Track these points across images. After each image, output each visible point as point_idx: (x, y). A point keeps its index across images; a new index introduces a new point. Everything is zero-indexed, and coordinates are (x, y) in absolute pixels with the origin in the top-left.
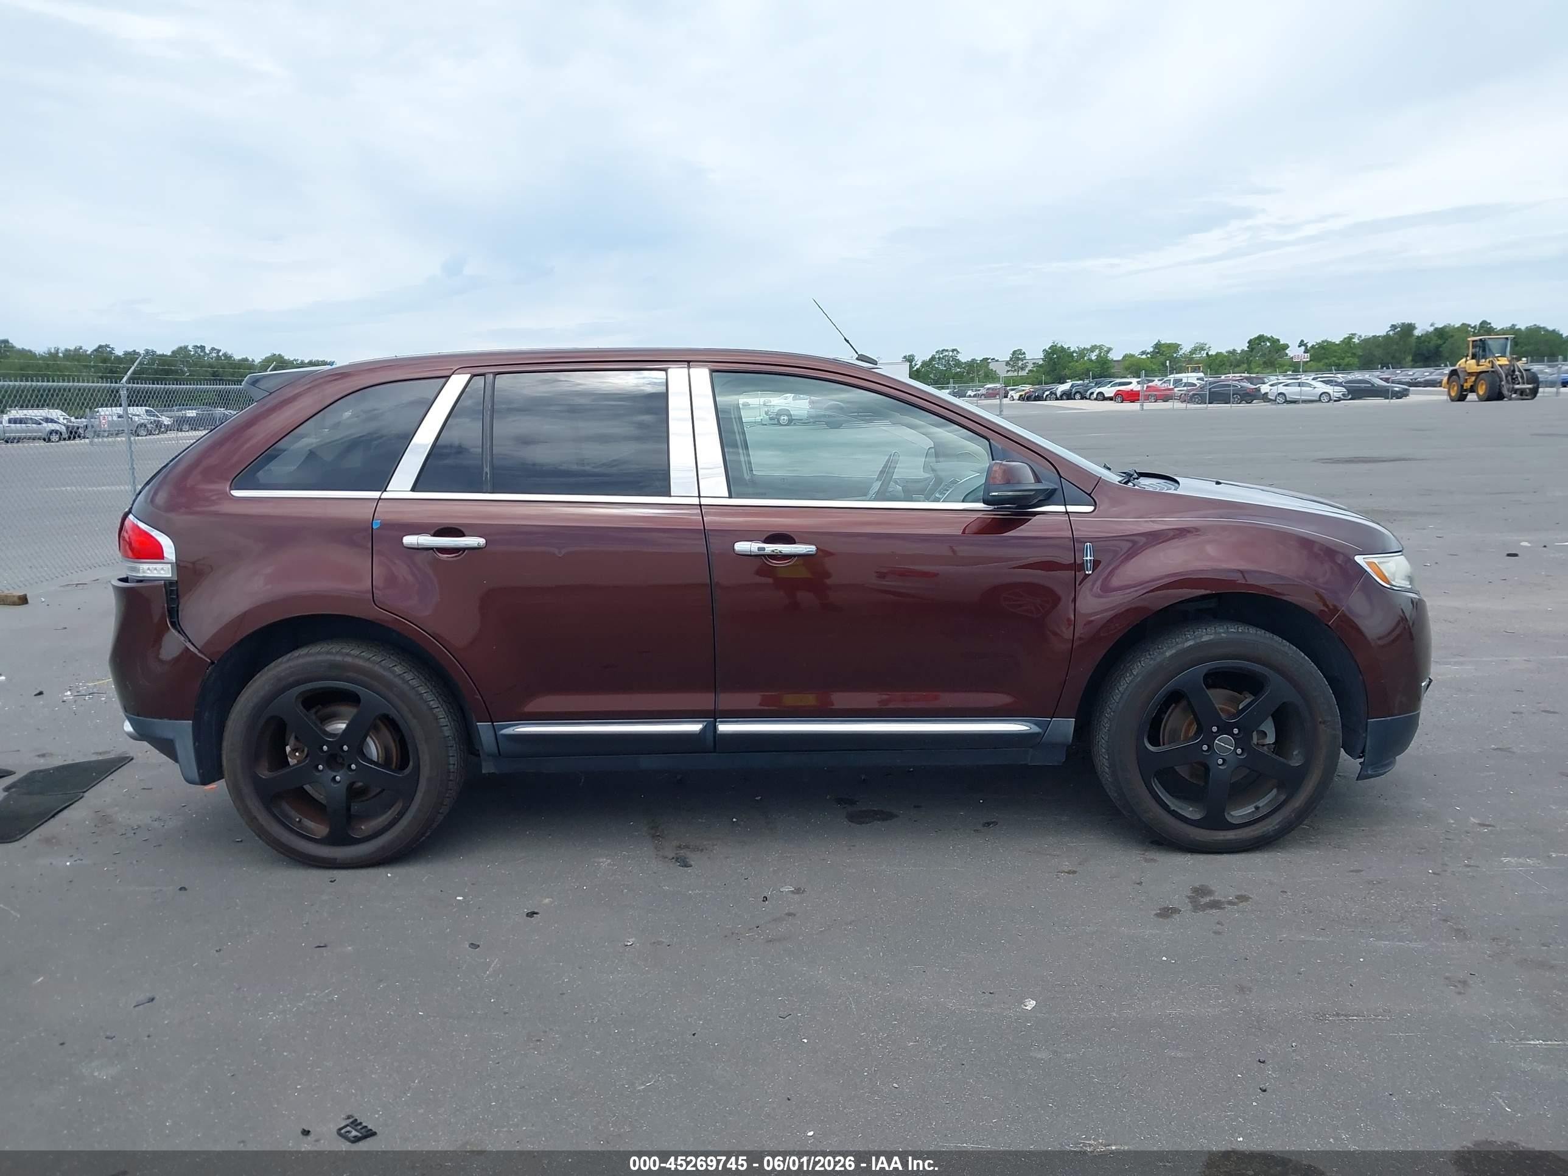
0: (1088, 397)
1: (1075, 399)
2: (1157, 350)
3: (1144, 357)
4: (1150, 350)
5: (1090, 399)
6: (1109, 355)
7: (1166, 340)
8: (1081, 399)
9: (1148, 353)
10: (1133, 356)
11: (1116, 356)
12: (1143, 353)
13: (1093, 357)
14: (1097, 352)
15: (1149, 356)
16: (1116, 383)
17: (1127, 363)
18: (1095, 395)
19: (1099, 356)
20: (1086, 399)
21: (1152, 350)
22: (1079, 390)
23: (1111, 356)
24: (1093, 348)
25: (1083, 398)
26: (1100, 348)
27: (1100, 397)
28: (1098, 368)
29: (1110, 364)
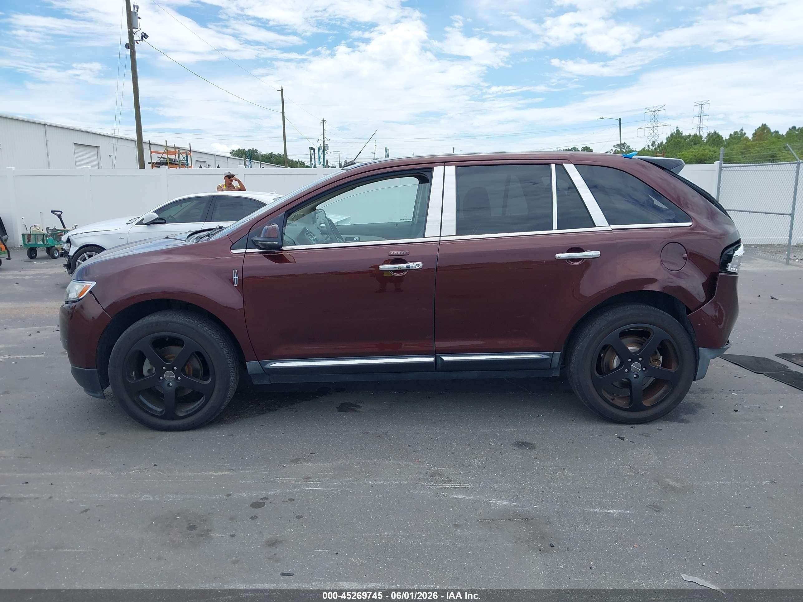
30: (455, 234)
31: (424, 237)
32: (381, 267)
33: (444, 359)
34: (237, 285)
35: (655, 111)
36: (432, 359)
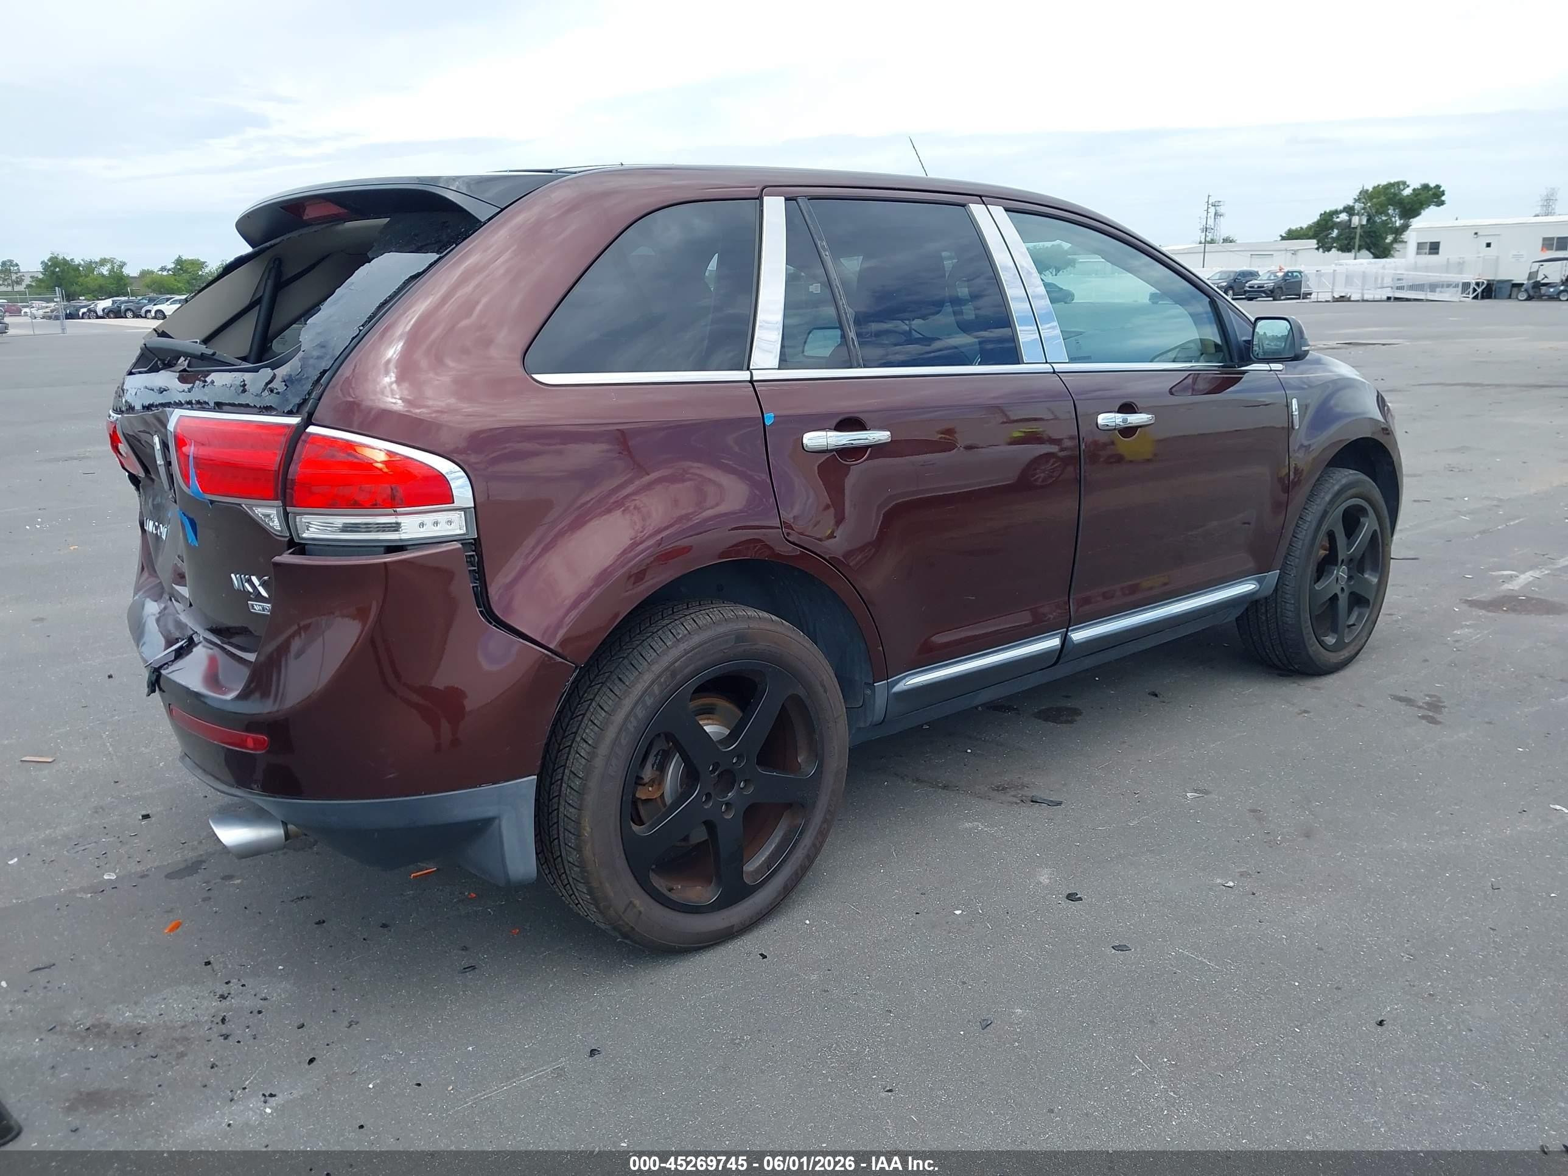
0: (144, 315)
1: (127, 318)
2: (179, 267)
3: (165, 273)
4: (171, 266)
5: (146, 317)
6: (123, 270)
7: (187, 256)
8: (133, 317)
9: (169, 270)
10: (152, 272)
11: (132, 271)
12: (163, 269)
13: (105, 270)
14: (109, 266)
15: (170, 272)
16: (176, 301)
17: (148, 280)
18: (153, 313)
19: (111, 271)
20: (142, 317)
21: (173, 266)
22: (129, 307)
23: (126, 271)
24: (103, 262)
25: (137, 316)
26: (112, 261)
27: (159, 315)
28: (113, 284)
29: (127, 281)
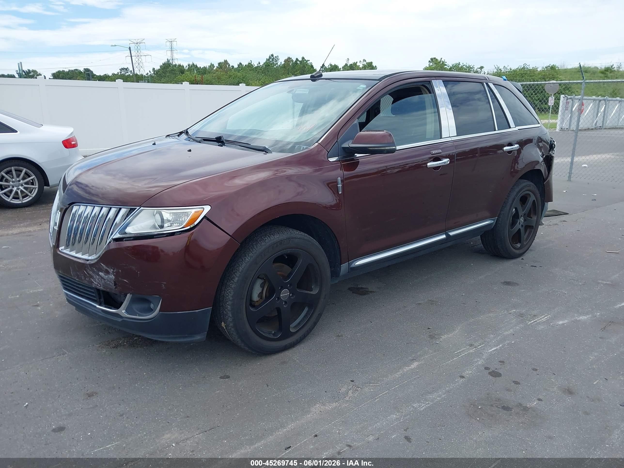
30: (456, 135)
31: (441, 138)
32: (429, 164)
33: (451, 235)
34: (341, 193)
35: (137, 43)
36: (444, 236)
